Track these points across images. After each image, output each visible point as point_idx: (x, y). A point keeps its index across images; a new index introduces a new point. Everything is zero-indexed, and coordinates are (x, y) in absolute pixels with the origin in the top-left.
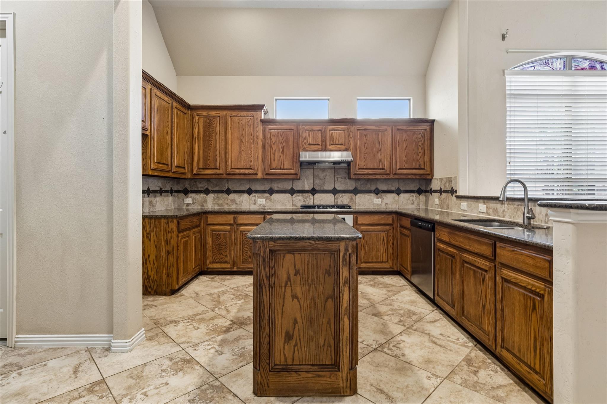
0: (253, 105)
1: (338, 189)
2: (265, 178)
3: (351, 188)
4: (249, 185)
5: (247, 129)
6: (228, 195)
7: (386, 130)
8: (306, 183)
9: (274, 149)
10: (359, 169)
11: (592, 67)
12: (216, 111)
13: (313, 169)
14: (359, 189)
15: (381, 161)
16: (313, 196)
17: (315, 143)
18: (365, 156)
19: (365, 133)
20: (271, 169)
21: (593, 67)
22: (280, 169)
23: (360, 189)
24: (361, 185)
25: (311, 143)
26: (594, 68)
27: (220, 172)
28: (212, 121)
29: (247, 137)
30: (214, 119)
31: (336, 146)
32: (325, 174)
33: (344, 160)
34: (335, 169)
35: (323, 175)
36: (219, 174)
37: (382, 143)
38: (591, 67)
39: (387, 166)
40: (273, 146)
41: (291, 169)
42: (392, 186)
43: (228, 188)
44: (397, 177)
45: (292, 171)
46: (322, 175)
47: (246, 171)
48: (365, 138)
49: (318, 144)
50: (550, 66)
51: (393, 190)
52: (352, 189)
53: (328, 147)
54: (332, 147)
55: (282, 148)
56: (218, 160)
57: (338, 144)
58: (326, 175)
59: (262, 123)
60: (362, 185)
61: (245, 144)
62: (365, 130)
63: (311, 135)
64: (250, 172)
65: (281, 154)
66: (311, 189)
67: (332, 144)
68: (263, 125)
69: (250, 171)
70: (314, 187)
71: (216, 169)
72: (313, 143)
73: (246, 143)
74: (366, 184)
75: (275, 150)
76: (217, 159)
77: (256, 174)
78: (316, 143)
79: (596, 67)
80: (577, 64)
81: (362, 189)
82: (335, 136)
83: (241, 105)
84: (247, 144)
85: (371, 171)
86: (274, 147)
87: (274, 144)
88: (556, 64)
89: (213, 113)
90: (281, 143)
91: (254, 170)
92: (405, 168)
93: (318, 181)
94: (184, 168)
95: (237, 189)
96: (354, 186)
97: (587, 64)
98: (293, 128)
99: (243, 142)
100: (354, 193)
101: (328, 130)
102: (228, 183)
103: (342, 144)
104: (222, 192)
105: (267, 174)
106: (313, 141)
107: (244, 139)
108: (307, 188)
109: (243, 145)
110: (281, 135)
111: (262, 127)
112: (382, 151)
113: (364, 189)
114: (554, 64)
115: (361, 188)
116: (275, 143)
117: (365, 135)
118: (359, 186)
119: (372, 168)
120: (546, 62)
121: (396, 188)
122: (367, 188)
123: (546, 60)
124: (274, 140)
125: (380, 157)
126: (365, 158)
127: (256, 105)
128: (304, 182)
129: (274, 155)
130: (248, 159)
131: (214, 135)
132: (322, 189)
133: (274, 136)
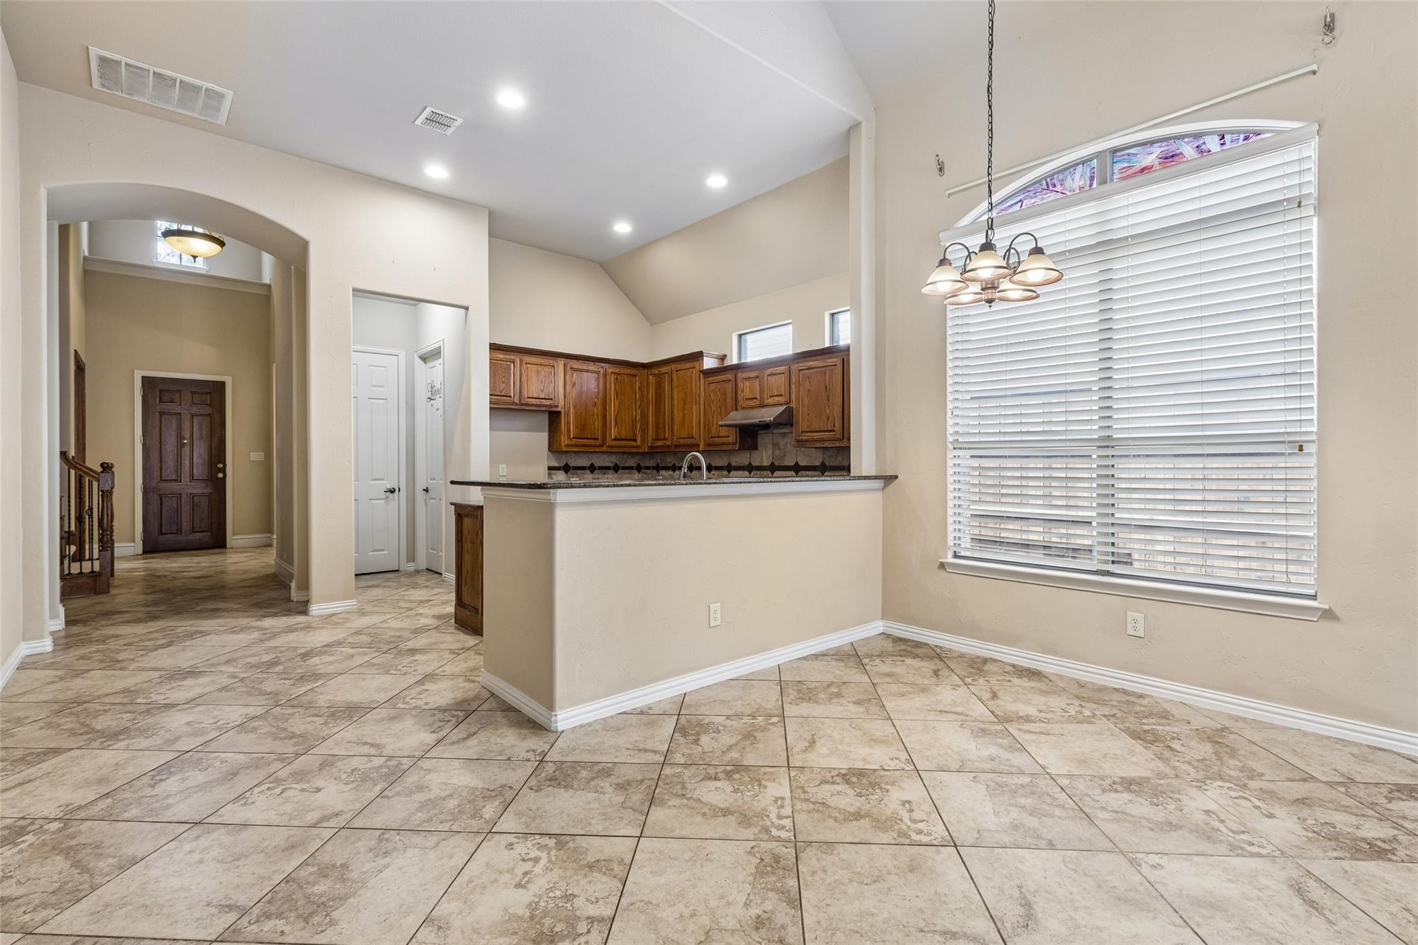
0: (694, 353)
1: (801, 464)
2: (706, 449)
3: (817, 463)
5: (690, 385)
8: (764, 455)
10: (801, 432)
11: (1170, 158)
12: (666, 367)
13: (772, 433)
15: (828, 418)
17: (752, 397)
18: (808, 411)
19: (807, 375)
20: (714, 436)
21: (1172, 156)
22: (719, 437)
24: (829, 457)
26: (1176, 158)
27: (668, 443)
28: (662, 381)
29: (690, 397)
30: (663, 377)
31: (775, 398)
32: (786, 440)
36: (668, 446)
37: (829, 388)
38: (1166, 158)
40: (711, 406)
41: (729, 436)
45: (730, 440)
46: (782, 443)
47: (689, 441)
48: (807, 383)
49: (756, 398)
50: (1058, 188)
53: (765, 402)
54: (771, 401)
55: (719, 407)
57: (777, 396)
58: (787, 443)
59: (703, 375)
60: (832, 458)
61: (687, 405)
62: (809, 368)
63: (749, 386)
64: (692, 443)
65: (719, 415)
68: (704, 377)
69: (692, 441)
71: (665, 439)
72: (749, 397)
74: (836, 456)
75: (713, 411)
76: (666, 427)
77: (698, 445)
78: (754, 397)
79: (1181, 153)
80: (1126, 165)
82: (773, 384)
84: (690, 405)
85: (815, 436)
86: (713, 407)
88: (1073, 180)
89: (664, 369)
90: (719, 400)
91: (695, 439)
93: (777, 453)
94: (635, 440)
96: (821, 460)
97: (1154, 156)
98: (730, 379)
99: (685, 403)
101: (765, 375)
103: (781, 395)
105: (707, 445)
106: (750, 394)
107: (687, 399)
108: (766, 463)
109: (686, 407)
110: (718, 390)
111: (703, 382)
112: (829, 401)
113: (834, 464)
114: (1068, 182)
116: (713, 401)
117: (807, 378)
118: (827, 460)
119: (817, 430)
120: (1047, 185)
123: (1049, 180)
124: (712, 397)
125: (828, 411)
126: (808, 414)
127: (697, 353)
128: (761, 454)
129: (713, 417)
130: (691, 426)
131: (663, 397)
133: (713, 391)
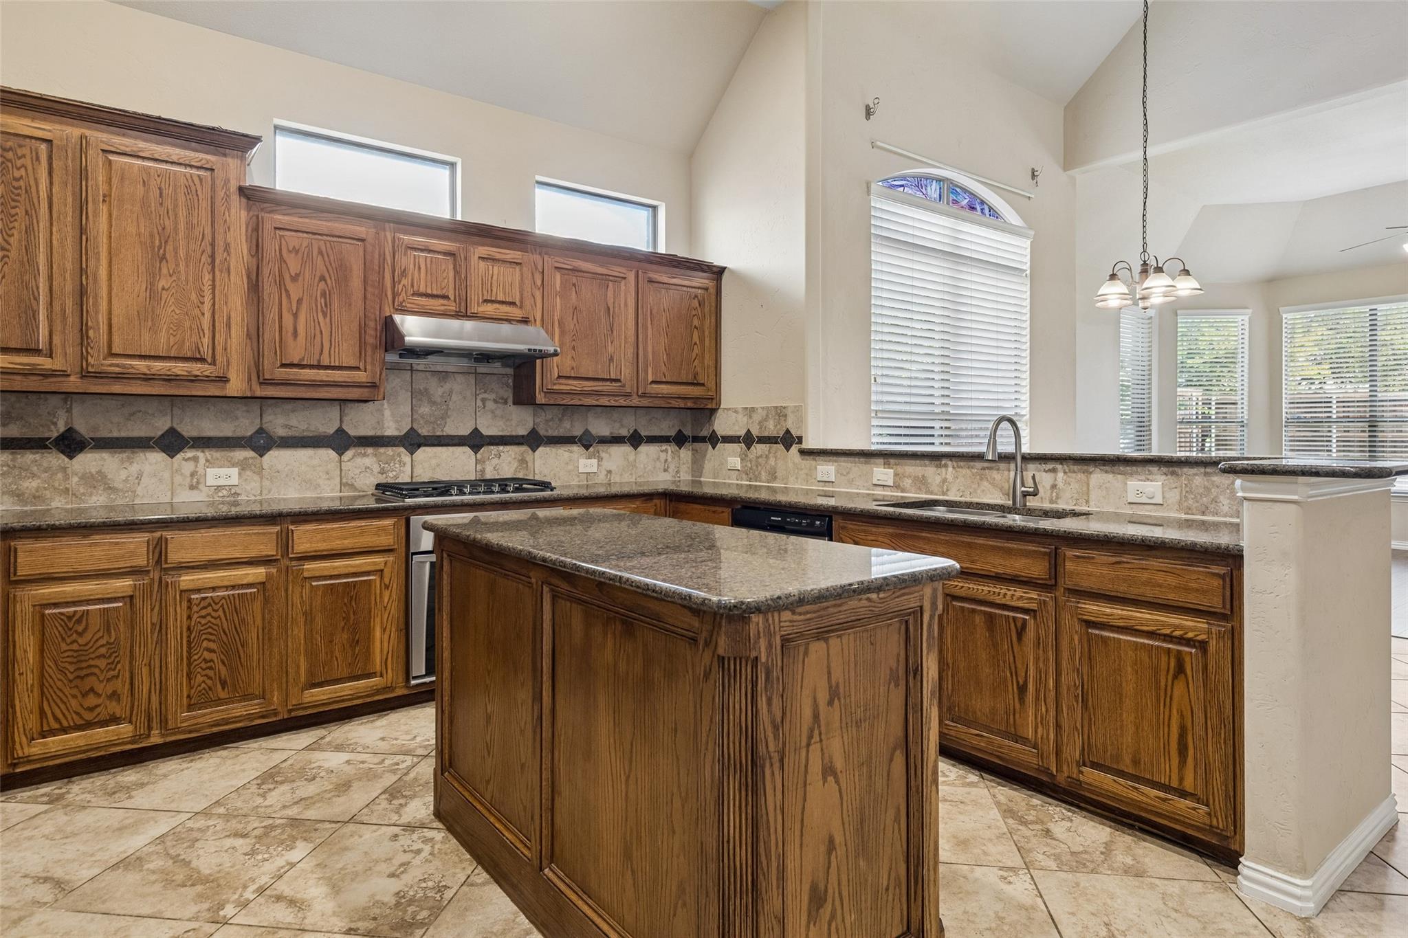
0: (213, 129)
1: (486, 432)
2: (258, 393)
3: (522, 431)
4: (169, 417)
5: (182, 213)
6: (71, 458)
7: (625, 278)
8: (387, 413)
9: (294, 298)
10: (559, 377)
12: (33, 119)
13: (412, 370)
14: (542, 433)
15: (611, 359)
16: (412, 454)
17: (435, 292)
18: (574, 343)
19: (574, 280)
20: (283, 365)
22: (319, 367)
23: (546, 434)
24: (547, 421)
25: (422, 290)
27: (56, 364)
28: (10, 155)
29: (183, 243)
30: (20, 146)
31: (497, 306)
32: (447, 386)
33: (535, 350)
34: (476, 373)
35: (440, 391)
36: (52, 374)
37: (614, 311)
38: (971, 207)
39: (626, 373)
40: (291, 286)
41: (358, 368)
42: (622, 426)
43: (70, 430)
44: (646, 402)
45: (361, 376)
46: (438, 391)
47: (180, 368)
48: (574, 292)
49: (446, 297)
50: (924, 191)
51: (625, 437)
52: (525, 433)
53: (475, 308)
54: (489, 309)
55: (324, 294)
56: (42, 316)
57: (502, 303)
58: (451, 392)
59: (244, 200)
60: (551, 423)
61: (172, 266)
62: (575, 270)
63: (423, 266)
64: (198, 373)
65: (320, 314)
66: (403, 434)
67: (486, 301)
68: (249, 209)
69: (197, 368)
70: (415, 427)
71: (36, 352)
72: (429, 292)
73: (177, 265)
74: (560, 420)
75: (300, 301)
76: (35, 314)
77: (224, 380)
78: (439, 293)
79: (976, 209)
80: (955, 198)
81: (551, 433)
82: (495, 278)
83: (160, 118)
84: (182, 268)
85: (588, 386)
86: (295, 291)
87: (295, 279)
90: (322, 278)
91: (214, 363)
92: (664, 380)
93: (425, 409)
95: (115, 434)
96: (530, 426)
97: (966, 201)
98: (363, 236)
99: (163, 258)
100: (529, 447)
101: (476, 257)
102: (69, 411)
103: (513, 304)
104: (38, 444)
105: (265, 383)
106: (429, 284)
107: (170, 248)
108: (391, 430)
109: (164, 271)
110: (320, 252)
111: (243, 214)
112: (615, 332)
113: (555, 434)
114: (929, 189)
115: (547, 431)
116: (297, 275)
117: (574, 285)
118: (542, 426)
119: (590, 376)
120: (918, 183)
121: (631, 432)
122: (561, 432)
123: (919, 180)
124: (294, 265)
125: (610, 349)
126: (574, 348)
127: (226, 131)
128: (380, 411)
129: (295, 316)
130: (187, 324)
131: (20, 211)
132: (438, 433)
133: (296, 251)
